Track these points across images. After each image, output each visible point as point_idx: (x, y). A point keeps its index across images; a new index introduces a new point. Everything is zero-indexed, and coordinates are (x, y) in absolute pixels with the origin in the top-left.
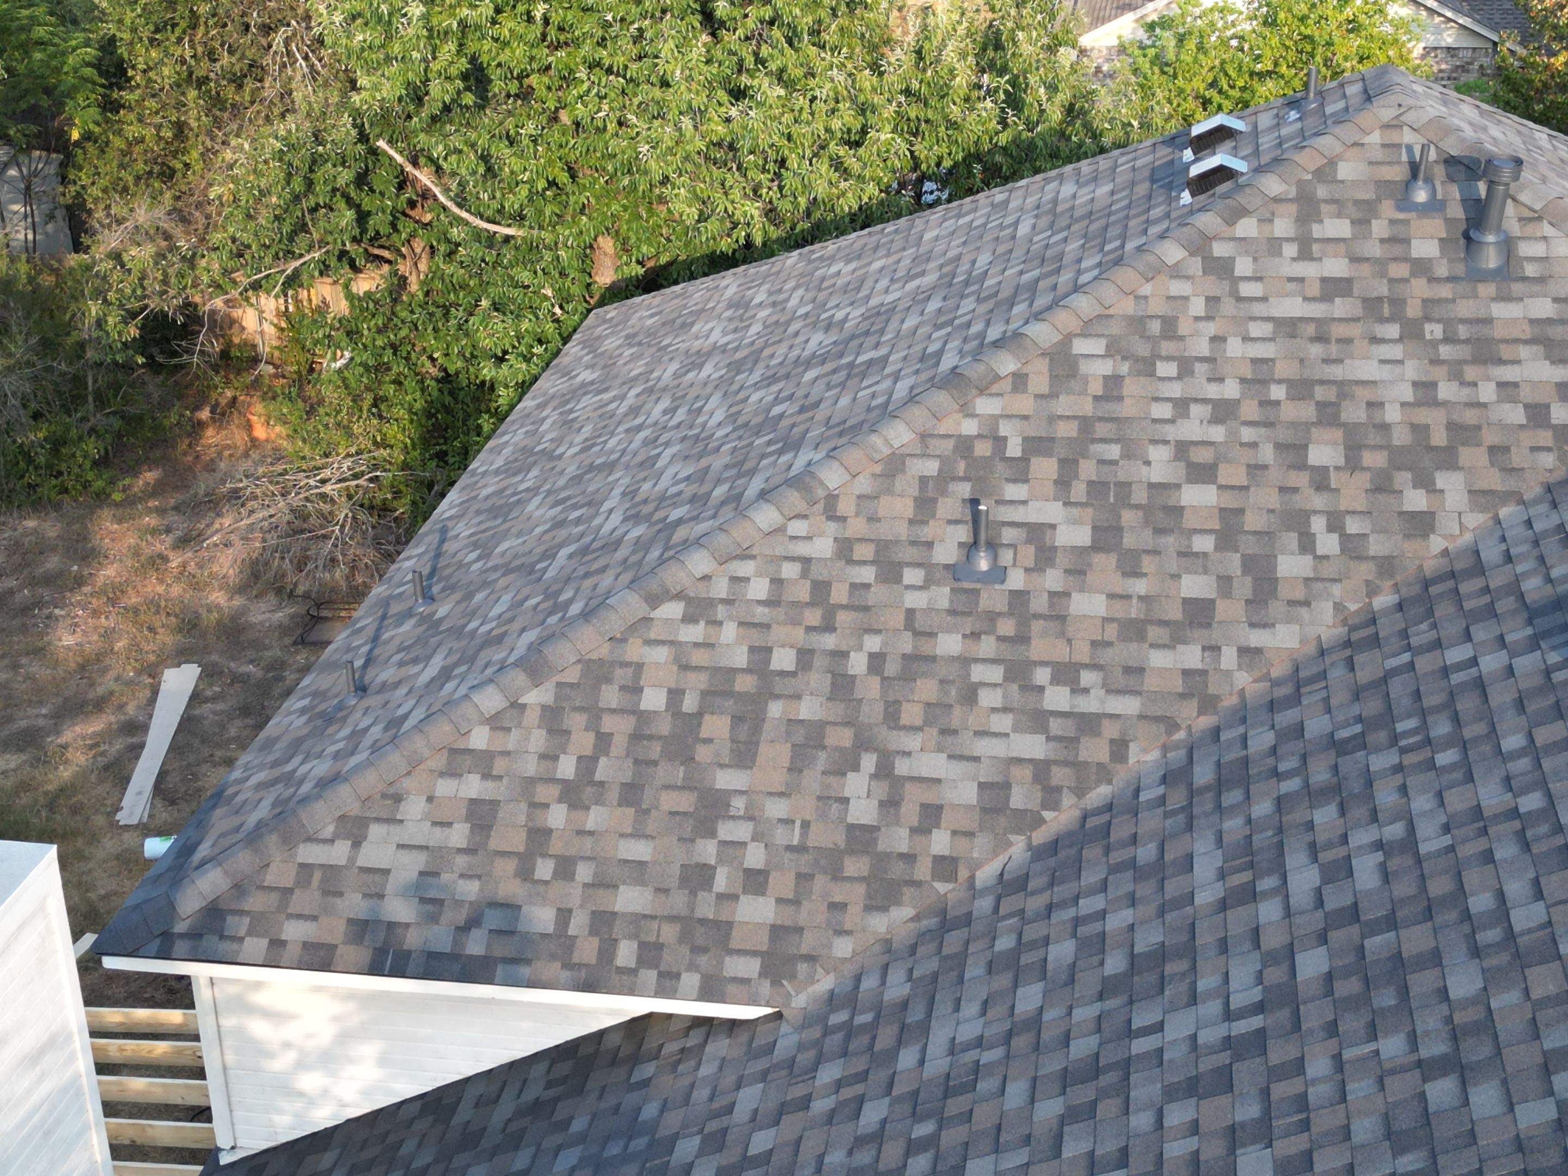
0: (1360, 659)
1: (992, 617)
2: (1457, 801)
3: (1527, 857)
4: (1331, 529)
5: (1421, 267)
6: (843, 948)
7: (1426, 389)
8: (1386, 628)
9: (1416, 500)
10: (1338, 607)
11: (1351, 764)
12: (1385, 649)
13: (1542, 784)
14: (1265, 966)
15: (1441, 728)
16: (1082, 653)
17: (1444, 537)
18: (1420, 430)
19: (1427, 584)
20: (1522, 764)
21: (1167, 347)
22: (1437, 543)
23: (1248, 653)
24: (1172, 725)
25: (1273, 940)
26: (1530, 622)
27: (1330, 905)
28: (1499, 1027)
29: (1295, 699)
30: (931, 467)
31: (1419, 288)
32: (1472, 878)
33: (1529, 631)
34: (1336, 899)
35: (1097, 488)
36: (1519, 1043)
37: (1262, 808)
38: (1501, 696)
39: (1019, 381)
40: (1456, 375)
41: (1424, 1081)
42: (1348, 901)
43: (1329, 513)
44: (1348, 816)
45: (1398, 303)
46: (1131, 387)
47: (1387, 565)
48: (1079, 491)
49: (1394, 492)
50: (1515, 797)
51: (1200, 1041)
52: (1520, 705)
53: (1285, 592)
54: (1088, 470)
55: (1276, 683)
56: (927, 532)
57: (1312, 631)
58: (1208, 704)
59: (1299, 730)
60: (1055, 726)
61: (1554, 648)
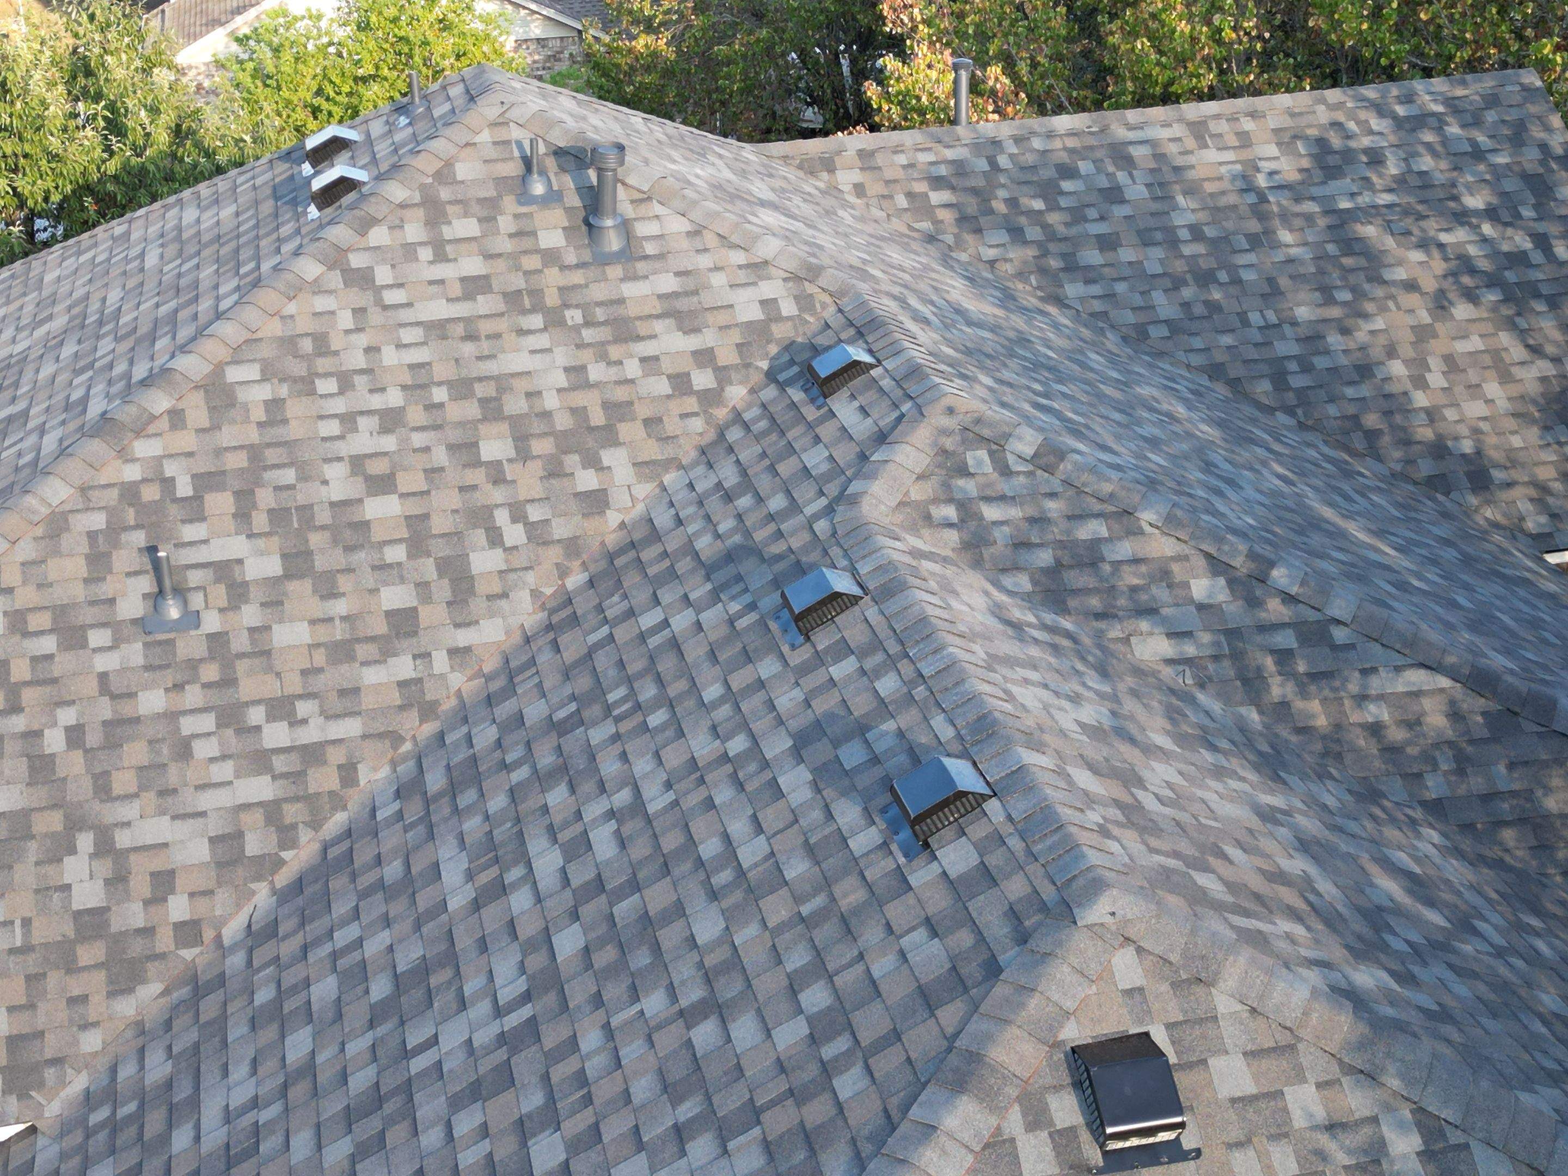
0: (564, 640)
1: (193, 665)
2: (674, 757)
3: (743, 795)
4: (514, 520)
5: (551, 257)
6: (91, 1041)
7: (576, 371)
8: (583, 605)
9: (587, 480)
10: (535, 593)
11: (572, 743)
12: (585, 626)
13: (745, 726)
14: (525, 954)
15: (648, 691)
16: (294, 684)
17: (618, 510)
18: (579, 413)
19: (611, 557)
20: (725, 711)
21: (323, 364)
22: (613, 518)
23: (458, 654)
24: (395, 738)
25: (529, 928)
26: (708, 578)
27: (575, 882)
28: (745, 961)
29: (510, 690)
30: (98, 521)
31: (553, 278)
32: (699, 827)
33: (709, 586)
34: (581, 875)
35: (278, 516)
36: (765, 972)
37: (497, 803)
38: (695, 651)
39: (176, 417)
40: (602, 356)
41: (689, 1028)
42: (590, 875)
43: (510, 505)
44: (578, 792)
45: (536, 293)
46: (296, 408)
47: (572, 546)
48: (260, 521)
49: (567, 475)
50: (723, 742)
51: (476, 1044)
52: (713, 656)
53: (482, 588)
54: (265, 498)
55: (489, 678)
56: (106, 589)
57: (514, 622)
58: (428, 711)
59: (519, 719)
60: (280, 764)
61: (733, 598)
